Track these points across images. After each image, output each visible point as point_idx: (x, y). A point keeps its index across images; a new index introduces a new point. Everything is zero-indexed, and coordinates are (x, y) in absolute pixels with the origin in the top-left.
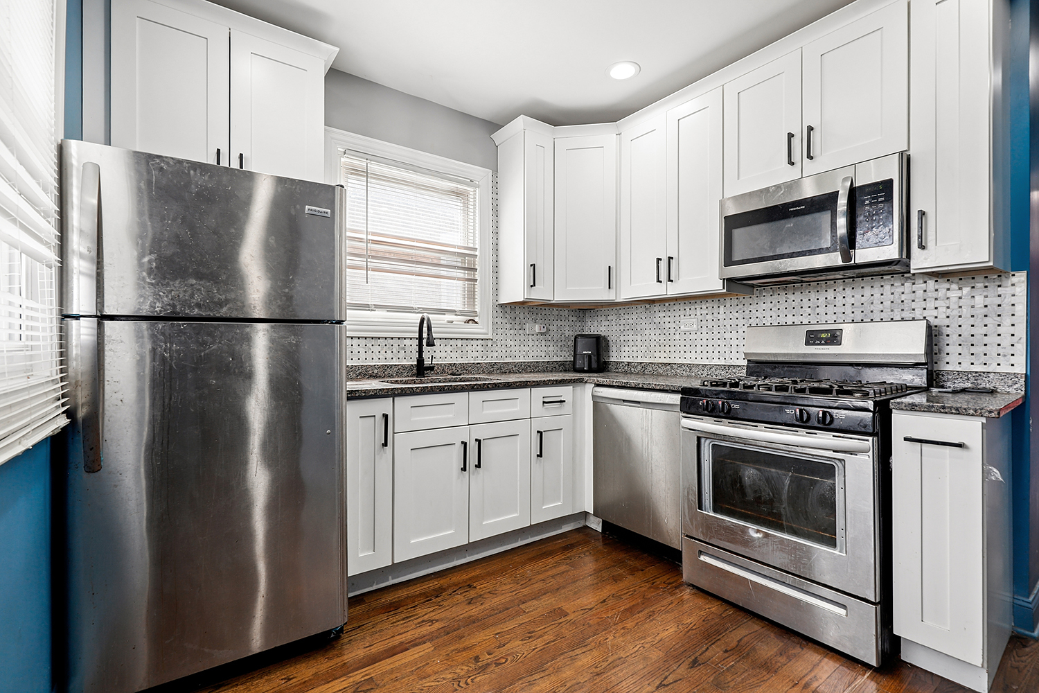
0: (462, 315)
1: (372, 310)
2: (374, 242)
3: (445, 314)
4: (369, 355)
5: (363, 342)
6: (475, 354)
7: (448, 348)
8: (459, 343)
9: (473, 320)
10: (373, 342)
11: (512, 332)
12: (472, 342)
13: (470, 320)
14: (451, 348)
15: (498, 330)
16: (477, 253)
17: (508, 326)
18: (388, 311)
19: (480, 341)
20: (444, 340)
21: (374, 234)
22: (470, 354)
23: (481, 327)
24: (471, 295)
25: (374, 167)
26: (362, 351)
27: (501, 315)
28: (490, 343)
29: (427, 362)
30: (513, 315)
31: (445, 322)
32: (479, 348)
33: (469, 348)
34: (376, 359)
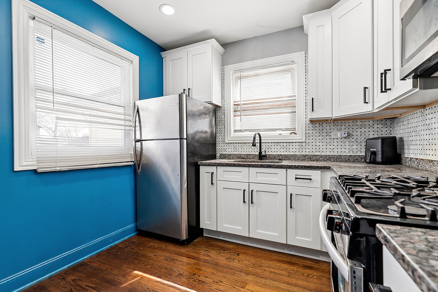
0: (285, 131)
1: (243, 132)
2: (244, 104)
3: (276, 131)
4: (243, 150)
5: (240, 145)
6: (294, 150)
7: (279, 147)
8: (285, 144)
9: (294, 133)
10: (244, 144)
11: (320, 137)
12: (292, 144)
13: (292, 133)
14: (280, 147)
15: (310, 137)
16: (296, 98)
17: (317, 134)
18: (249, 132)
19: (297, 144)
20: (276, 143)
21: (244, 101)
22: (291, 150)
23: (298, 136)
24: (293, 120)
25: (244, 74)
26: (240, 148)
27: (312, 128)
28: (304, 144)
29: (263, 153)
30: (321, 128)
31: (278, 135)
32: (297, 147)
33: (291, 147)
34: (245, 152)
